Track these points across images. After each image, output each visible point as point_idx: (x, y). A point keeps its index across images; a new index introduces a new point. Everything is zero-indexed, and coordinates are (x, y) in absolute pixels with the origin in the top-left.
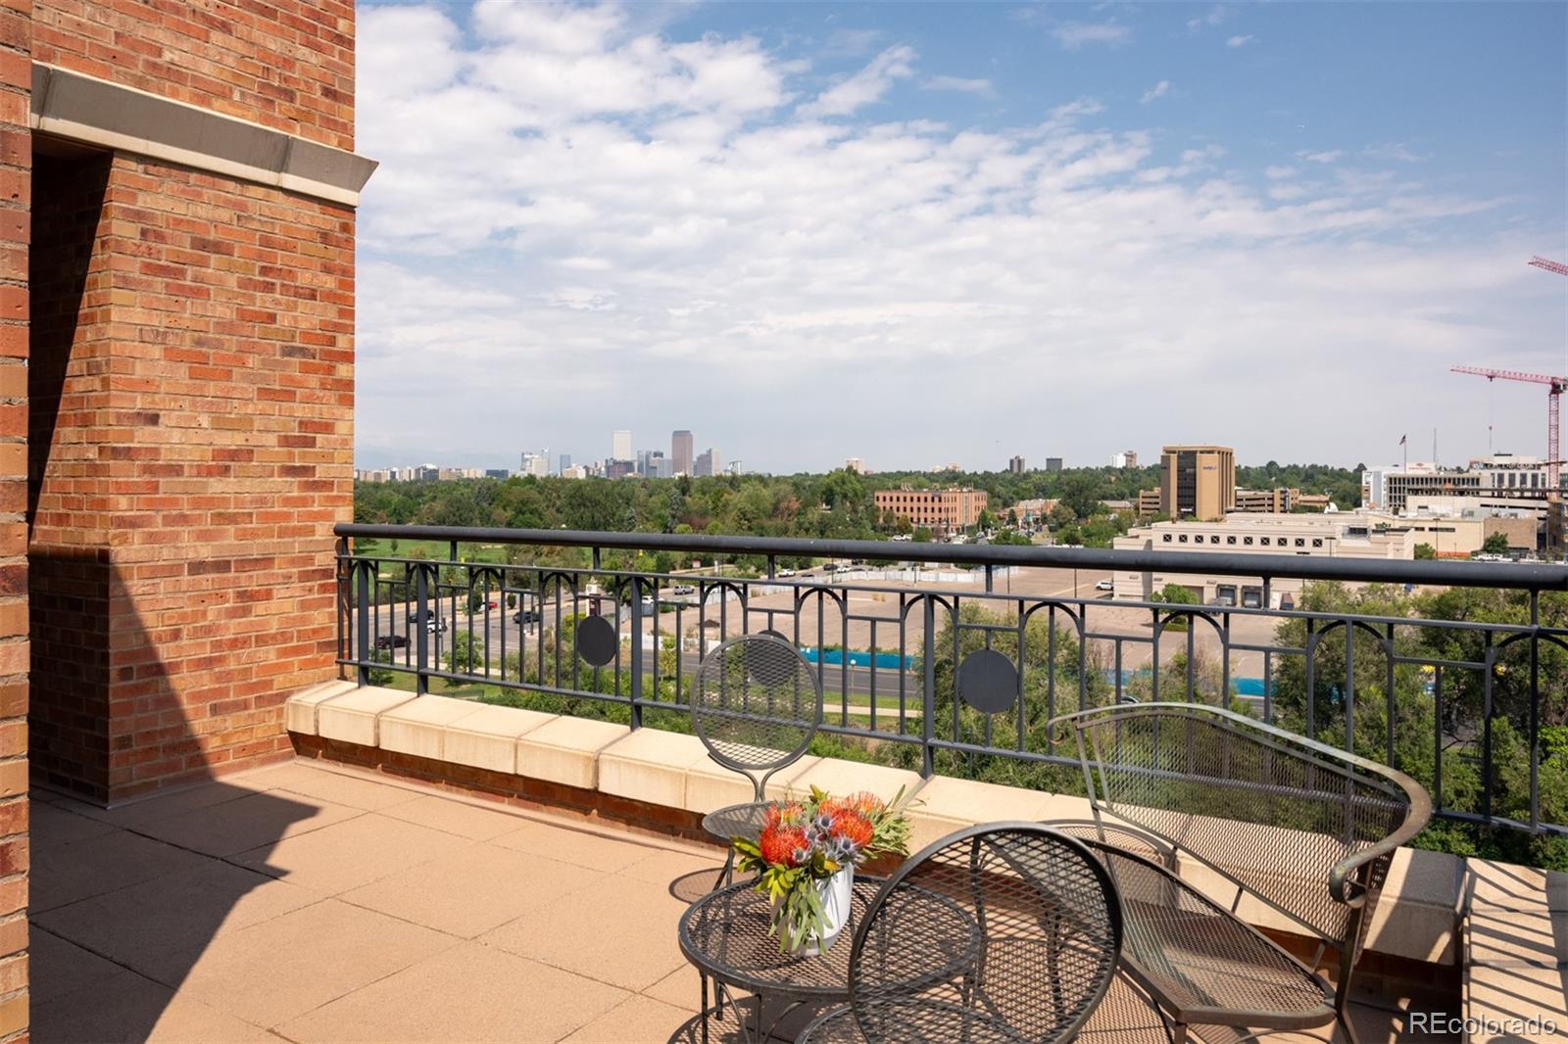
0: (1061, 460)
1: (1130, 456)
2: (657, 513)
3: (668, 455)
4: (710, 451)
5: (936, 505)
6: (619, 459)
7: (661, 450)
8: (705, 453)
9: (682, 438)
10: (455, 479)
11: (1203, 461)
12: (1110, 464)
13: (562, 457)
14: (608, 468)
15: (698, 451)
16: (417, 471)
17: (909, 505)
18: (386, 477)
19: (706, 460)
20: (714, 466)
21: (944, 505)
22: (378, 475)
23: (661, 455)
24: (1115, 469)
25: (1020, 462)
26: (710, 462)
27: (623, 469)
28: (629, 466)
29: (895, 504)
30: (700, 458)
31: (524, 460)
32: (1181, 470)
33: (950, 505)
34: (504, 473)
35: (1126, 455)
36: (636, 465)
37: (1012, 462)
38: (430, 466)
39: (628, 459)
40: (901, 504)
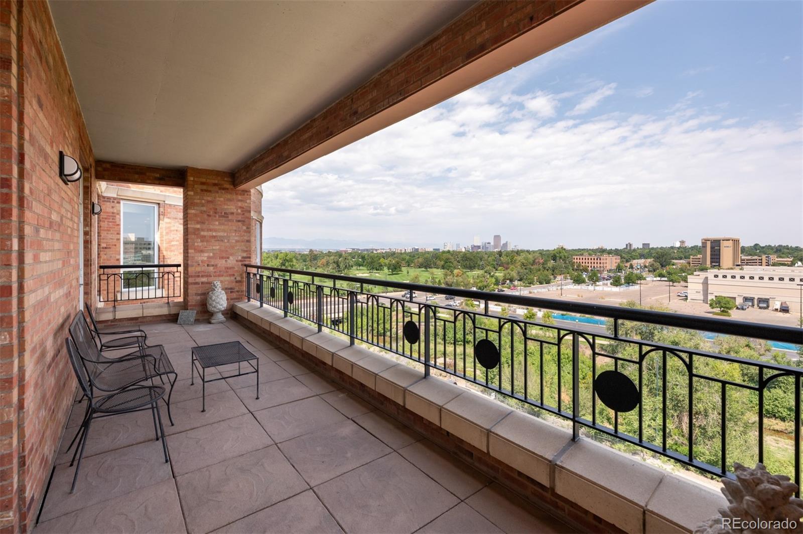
0: (649, 244)
1: (682, 242)
2: (491, 263)
3: (492, 243)
4: (507, 242)
5: (599, 261)
6: (476, 245)
7: (490, 242)
8: (505, 242)
9: (497, 238)
10: (424, 251)
11: (723, 244)
12: (673, 246)
13: (457, 244)
14: (472, 248)
15: (503, 242)
16: (412, 249)
17: (587, 261)
18: (403, 251)
19: (505, 245)
20: (508, 247)
21: (602, 261)
22: (401, 250)
23: (490, 243)
24: (675, 247)
25: (630, 245)
26: (507, 246)
27: (477, 248)
28: (479, 247)
29: (581, 261)
30: (503, 244)
31: (445, 245)
32: (712, 248)
33: (605, 261)
34: (439, 250)
35: (680, 242)
36: (481, 247)
37: (627, 245)
38: (416, 248)
39: (479, 245)
40: (584, 261)
